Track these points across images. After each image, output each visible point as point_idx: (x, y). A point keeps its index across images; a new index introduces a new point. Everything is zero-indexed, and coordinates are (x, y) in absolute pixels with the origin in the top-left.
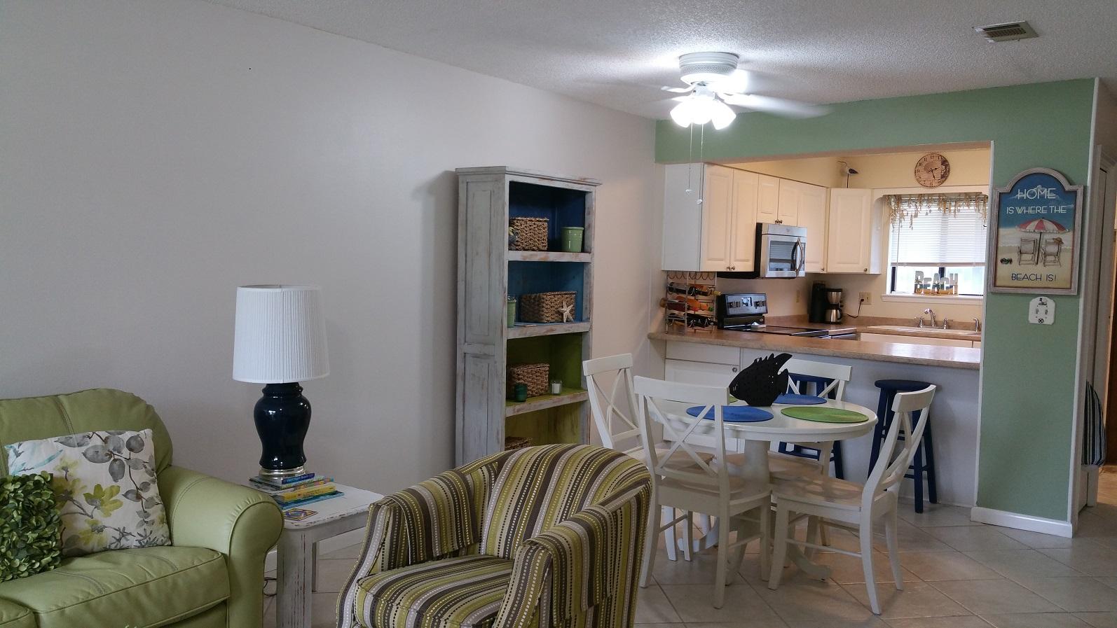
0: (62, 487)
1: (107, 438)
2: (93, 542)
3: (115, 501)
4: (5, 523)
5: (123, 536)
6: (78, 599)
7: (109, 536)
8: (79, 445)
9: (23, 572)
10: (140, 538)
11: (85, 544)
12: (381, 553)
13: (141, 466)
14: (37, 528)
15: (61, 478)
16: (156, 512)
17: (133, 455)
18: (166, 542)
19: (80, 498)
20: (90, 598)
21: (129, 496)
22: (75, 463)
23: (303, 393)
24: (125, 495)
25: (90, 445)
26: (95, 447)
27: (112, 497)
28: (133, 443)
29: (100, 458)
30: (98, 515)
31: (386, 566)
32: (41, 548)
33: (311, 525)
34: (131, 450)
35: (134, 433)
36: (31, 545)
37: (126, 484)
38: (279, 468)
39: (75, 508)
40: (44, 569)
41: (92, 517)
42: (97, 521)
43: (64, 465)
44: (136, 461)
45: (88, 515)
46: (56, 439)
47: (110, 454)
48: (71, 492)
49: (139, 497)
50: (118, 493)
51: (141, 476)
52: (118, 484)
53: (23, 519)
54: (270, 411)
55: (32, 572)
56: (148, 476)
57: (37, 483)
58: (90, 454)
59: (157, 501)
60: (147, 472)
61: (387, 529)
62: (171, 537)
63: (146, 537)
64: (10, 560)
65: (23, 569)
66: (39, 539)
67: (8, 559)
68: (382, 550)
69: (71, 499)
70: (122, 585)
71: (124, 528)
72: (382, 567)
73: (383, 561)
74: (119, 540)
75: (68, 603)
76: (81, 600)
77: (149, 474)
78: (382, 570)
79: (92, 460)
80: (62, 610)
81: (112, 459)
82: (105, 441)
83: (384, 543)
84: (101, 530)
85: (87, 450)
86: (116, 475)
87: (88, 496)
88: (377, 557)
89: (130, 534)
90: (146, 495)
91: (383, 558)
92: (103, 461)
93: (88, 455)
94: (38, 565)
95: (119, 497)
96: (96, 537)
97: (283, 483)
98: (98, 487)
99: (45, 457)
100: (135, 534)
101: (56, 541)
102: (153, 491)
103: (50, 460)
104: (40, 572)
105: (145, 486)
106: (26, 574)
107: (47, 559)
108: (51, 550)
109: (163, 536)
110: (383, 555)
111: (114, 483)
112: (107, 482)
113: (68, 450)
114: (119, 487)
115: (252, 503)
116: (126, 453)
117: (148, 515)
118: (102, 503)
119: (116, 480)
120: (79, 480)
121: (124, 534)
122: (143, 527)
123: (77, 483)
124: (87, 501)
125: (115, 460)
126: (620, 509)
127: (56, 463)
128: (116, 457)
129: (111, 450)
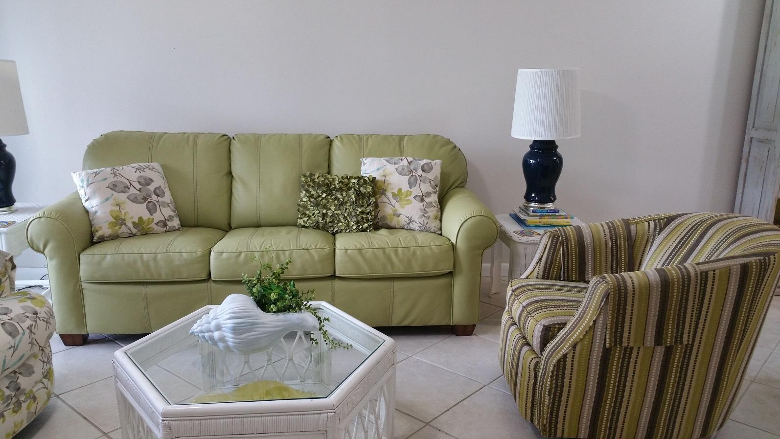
0: (381, 186)
1: (411, 162)
2: (394, 222)
3: (408, 200)
4: (348, 200)
5: (411, 222)
6: (356, 246)
7: (403, 220)
8: (395, 164)
9: (354, 230)
10: (420, 225)
11: (391, 222)
12: (538, 266)
13: (428, 181)
14: (362, 206)
15: (382, 181)
16: (433, 212)
17: (424, 174)
18: (437, 231)
19: (389, 194)
20: (363, 248)
21: (417, 198)
22: (391, 174)
23: (559, 150)
24: (415, 198)
25: (400, 165)
26: (403, 166)
27: (407, 197)
28: (426, 167)
29: (404, 173)
30: (397, 206)
31: (540, 275)
32: (362, 218)
33: (530, 242)
34: (423, 170)
35: (428, 161)
36: (358, 215)
37: (416, 191)
38: (535, 202)
39: (386, 200)
40: (364, 230)
41: (394, 207)
42: (397, 209)
43: (385, 174)
44: (425, 178)
45: (392, 205)
46: (385, 158)
47: (411, 172)
48: (385, 190)
49: (422, 200)
50: (410, 195)
51: (426, 188)
52: (411, 190)
53: (356, 200)
54: (531, 161)
55: (359, 230)
56: (431, 189)
57: (365, 181)
58: (399, 170)
59: (434, 205)
60: (431, 186)
61: (545, 250)
62: (441, 229)
63: (424, 225)
64: (348, 221)
65: (354, 227)
66: (362, 212)
67: (347, 220)
68: (539, 264)
69: (385, 194)
70: (383, 246)
71: (411, 217)
72: (538, 276)
73: (538, 272)
74: (408, 224)
75: (351, 248)
76: (357, 248)
77: (433, 188)
78: (537, 278)
79: (400, 173)
80: (346, 250)
81: (411, 174)
82: (410, 163)
83: (541, 259)
84: (398, 216)
85: (399, 167)
86: (411, 184)
87: (393, 194)
88: (535, 268)
89: (415, 221)
90: (427, 200)
91: (539, 269)
92: (405, 175)
93: (398, 170)
94: (361, 227)
95: (411, 198)
96: (396, 219)
97: (533, 211)
98: (400, 190)
99: (376, 168)
100: (418, 222)
101: (371, 216)
102: (434, 198)
103: (378, 170)
104: (362, 231)
105: (428, 194)
106: (356, 231)
107: (366, 225)
108: (368, 221)
109: (435, 227)
110: (539, 267)
111: (409, 189)
112: (405, 187)
113: (389, 166)
114: (411, 192)
115: (475, 215)
116: (420, 172)
117: (427, 212)
118: (401, 199)
119: (410, 188)
120: (391, 184)
121: (411, 221)
122: (422, 219)
123: (389, 186)
124: (393, 197)
125: (412, 175)
126: (714, 271)
127: (381, 172)
128: (414, 174)
129: (412, 169)
